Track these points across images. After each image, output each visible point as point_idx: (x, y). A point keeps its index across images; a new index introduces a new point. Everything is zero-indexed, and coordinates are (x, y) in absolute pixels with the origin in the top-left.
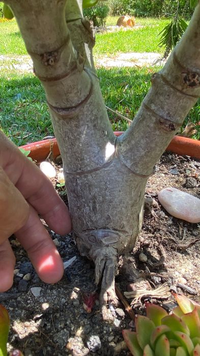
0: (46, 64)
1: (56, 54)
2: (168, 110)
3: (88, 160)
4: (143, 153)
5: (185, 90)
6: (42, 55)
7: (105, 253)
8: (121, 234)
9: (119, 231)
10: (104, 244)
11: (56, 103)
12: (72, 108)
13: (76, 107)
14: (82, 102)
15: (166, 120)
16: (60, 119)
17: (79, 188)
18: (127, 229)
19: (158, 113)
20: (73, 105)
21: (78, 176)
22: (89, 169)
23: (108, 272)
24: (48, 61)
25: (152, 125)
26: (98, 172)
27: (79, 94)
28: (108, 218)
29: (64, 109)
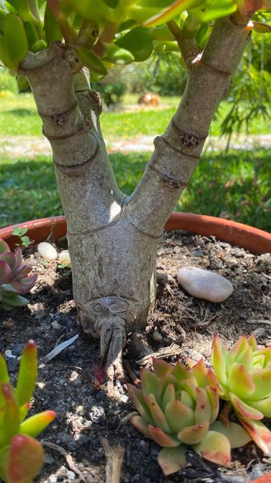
0: (56, 123)
1: (65, 115)
2: (170, 169)
3: (94, 218)
4: (150, 211)
5: (184, 151)
6: (52, 117)
7: (111, 323)
8: (130, 302)
9: (128, 298)
10: (110, 313)
11: (63, 161)
12: (78, 165)
13: (81, 165)
14: (88, 161)
15: (170, 178)
16: (65, 177)
17: (84, 249)
18: (136, 297)
19: (161, 171)
20: (80, 163)
21: (83, 236)
22: (95, 227)
23: (115, 342)
24: (57, 121)
25: (157, 184)
26: (104, 230)
27: (85, 153)
28: (116, 282)
29: (70, 167)
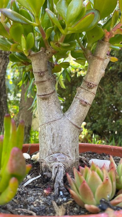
1: (44, 72)
3: (52, 117)
4: (75, 114)
7: (58, 164)
9: (66, 155)
10: (57, 160)
12: (47, 95)
14: (51, 93)
15: (83, 100)
18: (70, 155)
21: (46, 125)
22: (52, 120)
23: (60, 172)
24: (41, 74)
25: (78, 103)
27: (50, 90)
28: (60, 146)
29: (43, 95)
